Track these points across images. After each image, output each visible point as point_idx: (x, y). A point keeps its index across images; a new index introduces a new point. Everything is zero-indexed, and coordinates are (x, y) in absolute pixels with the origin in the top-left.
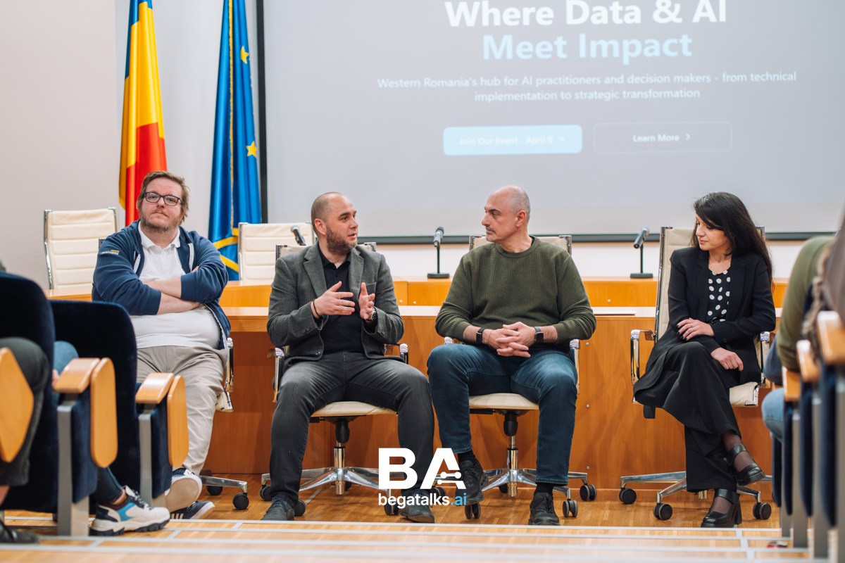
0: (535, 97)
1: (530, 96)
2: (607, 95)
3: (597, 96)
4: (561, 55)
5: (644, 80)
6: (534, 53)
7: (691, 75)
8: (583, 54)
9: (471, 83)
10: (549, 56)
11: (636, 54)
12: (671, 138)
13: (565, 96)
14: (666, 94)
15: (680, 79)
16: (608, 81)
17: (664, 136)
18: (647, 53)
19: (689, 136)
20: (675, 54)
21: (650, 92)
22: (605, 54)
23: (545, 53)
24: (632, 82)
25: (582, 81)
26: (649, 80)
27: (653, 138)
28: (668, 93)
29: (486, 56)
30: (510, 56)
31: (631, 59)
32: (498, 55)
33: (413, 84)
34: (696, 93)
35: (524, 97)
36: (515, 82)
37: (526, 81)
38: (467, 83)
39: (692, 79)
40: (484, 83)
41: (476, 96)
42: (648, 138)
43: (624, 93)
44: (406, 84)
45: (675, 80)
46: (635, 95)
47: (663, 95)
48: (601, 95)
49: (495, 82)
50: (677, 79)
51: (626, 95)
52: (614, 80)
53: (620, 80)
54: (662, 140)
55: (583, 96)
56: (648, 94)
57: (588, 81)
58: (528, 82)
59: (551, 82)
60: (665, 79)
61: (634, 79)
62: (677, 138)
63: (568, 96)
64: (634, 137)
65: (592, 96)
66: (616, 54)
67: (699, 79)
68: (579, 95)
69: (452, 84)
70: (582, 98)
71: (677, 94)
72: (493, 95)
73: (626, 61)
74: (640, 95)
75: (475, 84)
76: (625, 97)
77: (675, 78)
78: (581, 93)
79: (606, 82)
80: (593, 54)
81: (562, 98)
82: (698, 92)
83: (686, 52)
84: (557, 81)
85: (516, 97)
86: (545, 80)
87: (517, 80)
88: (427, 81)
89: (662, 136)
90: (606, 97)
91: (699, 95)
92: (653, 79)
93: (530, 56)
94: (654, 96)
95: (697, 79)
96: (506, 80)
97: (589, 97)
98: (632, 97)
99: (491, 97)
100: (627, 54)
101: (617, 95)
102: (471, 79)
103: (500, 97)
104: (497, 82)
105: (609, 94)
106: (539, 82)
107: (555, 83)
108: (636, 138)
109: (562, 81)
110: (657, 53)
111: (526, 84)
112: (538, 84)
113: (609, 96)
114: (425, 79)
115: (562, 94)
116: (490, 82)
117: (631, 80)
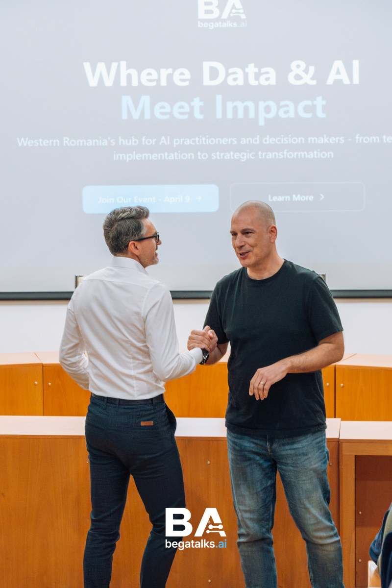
0: (173, 156)
1: (168, 156)
2: (243, 156)
3: (233, 156)
4: (198, 116)
5: (279, 141)
6: (171, 113)
7: (325, 136)
8: (219, 115)
9: (109, 142)
10: (186, 117)
11: (271, 115)
12: (306, 198)
13: (202, 156)
14: (301, 155)
15: (315, 140)
16: (244, 141)
17: (299, 196)
18: (282, 115)
19: (323, 197)
20: (309, 116)
21: (285, 153)
22: (241, 115)
23: (181, 113)
24: (268, 142)
25: (219, 141)
26: (284, 141)
27: (288, 198)
28: (303, 154)
29: (125, 116)
30: (147, 116)
31: (266, 120)
32: (136, 115)
33: (52, 142)
34: (330, 154)
35: (161, 156)
36: (153, 141)
37: (164, 141)
38: (106, 143)
39: (326, 140)
40: (122, 142)
41: (115, 156)
42: (283, 197)
43: (260, 153)
44: (46, 143)
45: (309, 142)
46: (270, 156)
47: (297, 155)
48: (237, 156)
49: (134, 141)
50: (311, 140)
51: (262, 155)
52: (249, 141)
53: (256, 141)
54: (296, 200)
55: (220, 156)
56: (283, 154)
57: (224, 141)
58: (165, 142)
59: (188, 142)
60: (300, 140)
61: (269, 140)
62: (311, 198)
63: (205, 156)
64: (270, 196)
65: (229, 156)
66: (252, 115)
67: (333, 140)
68: (216, 155)
69: (90, 143)
70: (218, 158)
71: (311, 155)
72: (131, 155)
73: (261, 123)
74: (275, 155)
75: (113, 143)
76: (260, 157)
77: (309, 139)
78: (218, 153)
79: (241, 143)
80: (230, 115)
81: (199, 158)
82: (332, 153)
83: (321, 114)
84: (194, 141)
85: (154, 157)
86: (182, 140)
87: (154, 140)
88: (66, 140)
89: (296, 196)
90: (241, 157)
91: (332, 156)
92: (288, 140)
93: (167, 117)
94: (289, 157)
95: (331, 140)
96: (143, 140)
97: (225, 158)
98: (267, 157)
99: (130, 157)
100: (262, 116)
101: (253, 156)
102: (109, 138)
103: (138, 157)
104: (135, 142)
105: (245, 154)
106: (177, 142)
107: (192, 143)
108: (272, 198)
109: (199, 141)
110: (292, 115)
111: (163, 144)
112: (175, 144)
113: (245, 156)
114: (65, 138)
115: (199, 154)
116: (128, 142)
117: (266, 141)
